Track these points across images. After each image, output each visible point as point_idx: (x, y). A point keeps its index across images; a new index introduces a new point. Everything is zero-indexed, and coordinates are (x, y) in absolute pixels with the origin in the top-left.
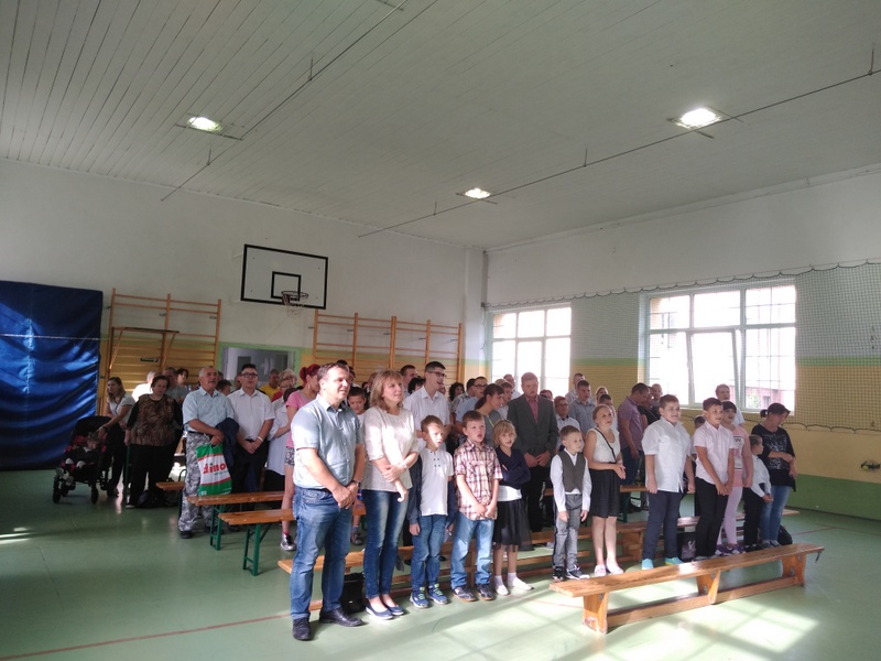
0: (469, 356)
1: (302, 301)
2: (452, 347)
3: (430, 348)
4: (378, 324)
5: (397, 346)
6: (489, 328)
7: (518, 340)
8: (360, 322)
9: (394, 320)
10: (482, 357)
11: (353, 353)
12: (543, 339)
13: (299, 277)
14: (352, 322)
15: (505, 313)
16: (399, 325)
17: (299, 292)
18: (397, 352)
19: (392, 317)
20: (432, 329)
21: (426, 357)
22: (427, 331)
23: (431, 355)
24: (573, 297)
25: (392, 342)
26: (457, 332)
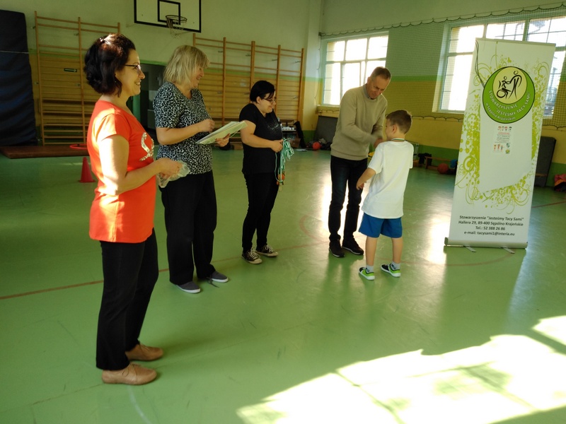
0: (308, 74)
1: (182, 25)
2: (296, 67)
3: (280, 68)
4: (241, 47)
5: (255, 65)
6: (324, 53)
8: (227, 45)
9: (253, 44)
10: (317, 76)
11: (223, 70)
13: (179, 4)
14: (222, 45)
15: (337, 40)
16: (257, 49)
17: (179, 16)
18: (255, 70)
19: (252, 42)
20: (282, 52)
21: (277, 75)
22: (278, 54)
23: (280, 73)
24: (390, 26)
25: (252, 62)
26: (300, 55)
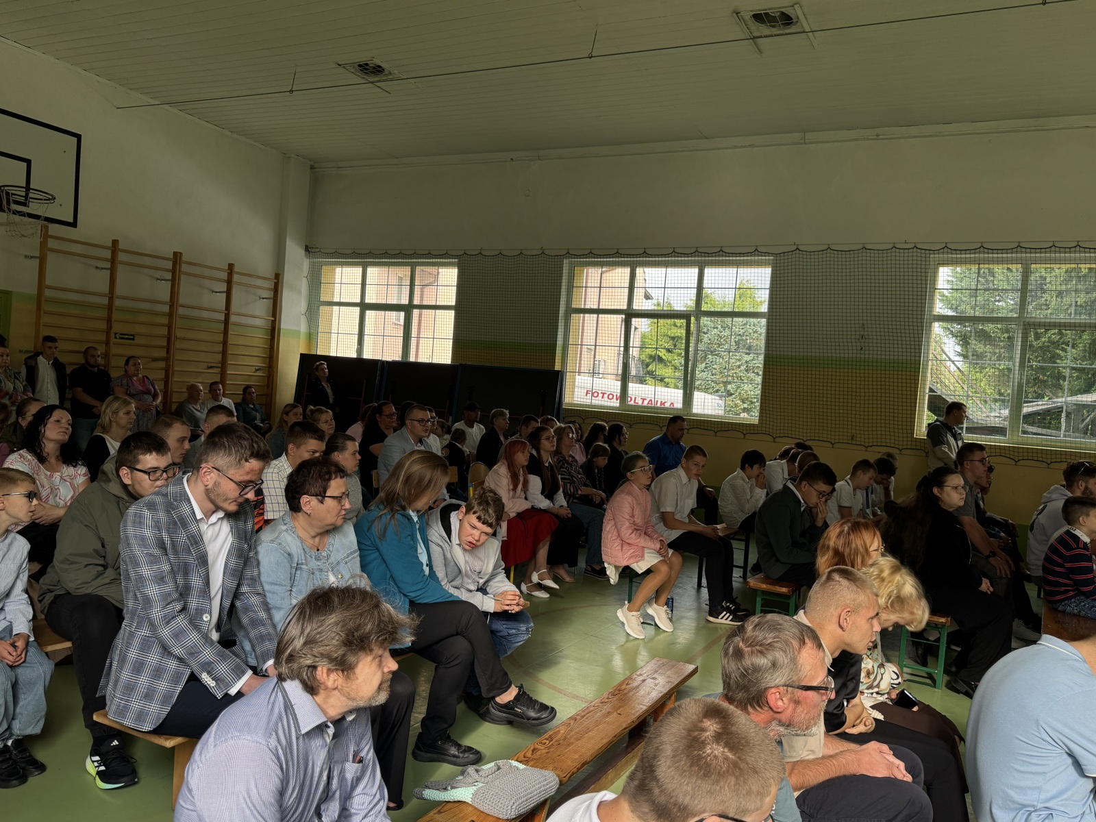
0: (286, 323)
1: (31, 208)
2: (260, 309)
3: (234, 308)
4: (147, 261)
5: (181, 301)
6: (315, 285)
7: (364, 307)
8: (121, 257)
9: (177, 258)
10: (303, 328)
11: (110, 308)
12: (408, 309)
13: (28, 162)
14: (108, 254)
15: (344, 264)
16: (184, 268)
17: (28, 187)
18: (181, 311)
19: (175, 253)
20: (236, 278)
21: (226, 322)
22: (229, 282)
23: (233, 318)
24: (462, 253)
25: (174, 293)
26: (270, 285)
